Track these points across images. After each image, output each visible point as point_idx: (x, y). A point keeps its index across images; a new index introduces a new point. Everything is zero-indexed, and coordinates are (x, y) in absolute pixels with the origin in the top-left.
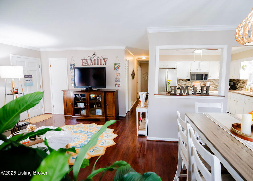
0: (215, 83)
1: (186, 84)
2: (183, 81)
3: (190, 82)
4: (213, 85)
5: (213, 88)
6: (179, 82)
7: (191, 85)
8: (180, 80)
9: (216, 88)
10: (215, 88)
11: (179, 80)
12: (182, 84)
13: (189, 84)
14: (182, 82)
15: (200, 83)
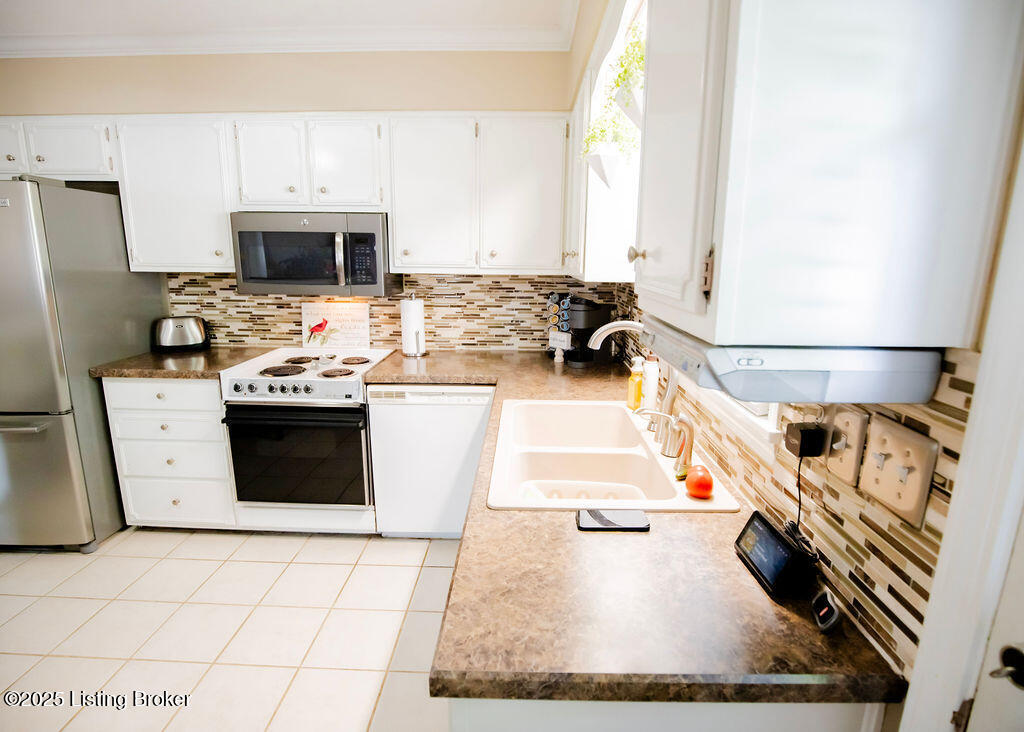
0: (483, 308)
1: (261, 317)
2: (232, 288)
3: (294, 301)
4: (474, 325)
5: (472, 348)
6: (207, 300)
7: (299, 323)
8: (215, 285)
9: (493, 348)
10: (483, 343)
11: (203, 284)
12: (232, 311)
13: (284, 311)
14: (232, 295)
15: (367, 306)
